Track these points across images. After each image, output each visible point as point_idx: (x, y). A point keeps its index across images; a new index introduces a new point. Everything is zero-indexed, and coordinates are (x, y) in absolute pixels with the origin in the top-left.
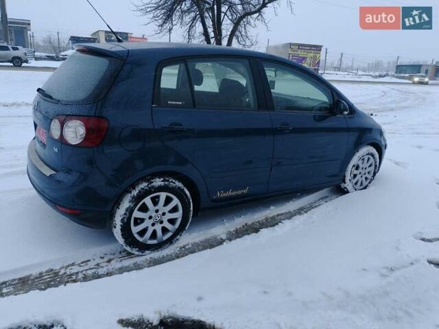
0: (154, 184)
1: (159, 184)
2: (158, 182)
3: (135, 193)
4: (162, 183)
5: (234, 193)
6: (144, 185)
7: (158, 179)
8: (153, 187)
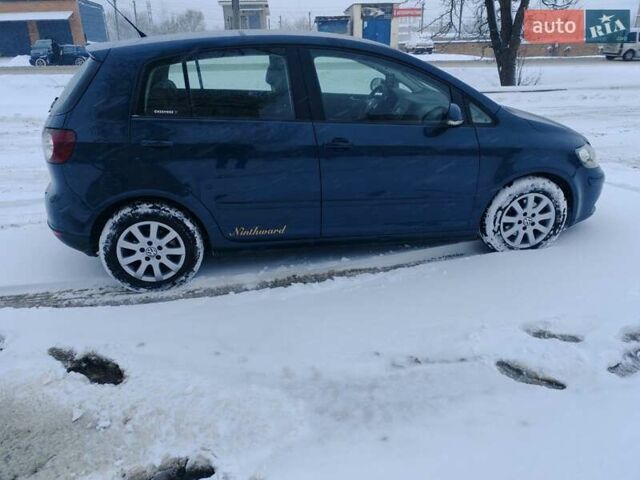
0: (139, 210)
1: (146, 211)
2: (145, 209)
3: (116, 218)
4: (150, 211)
5: (263, 232)
6: (127, 211)
7: (145, 205)
8: (137, 214)
